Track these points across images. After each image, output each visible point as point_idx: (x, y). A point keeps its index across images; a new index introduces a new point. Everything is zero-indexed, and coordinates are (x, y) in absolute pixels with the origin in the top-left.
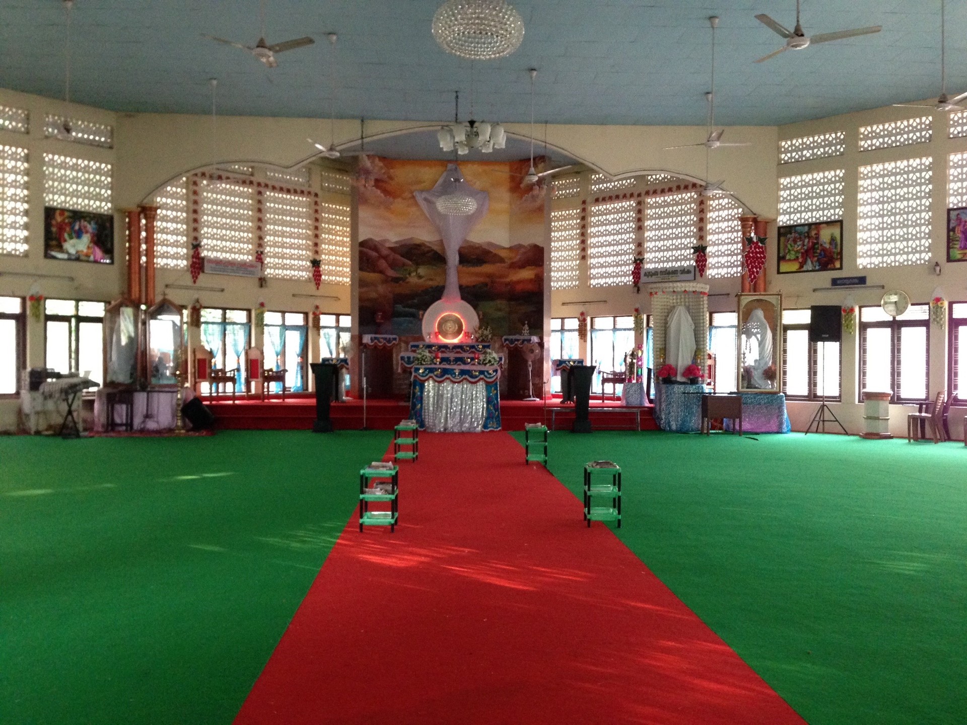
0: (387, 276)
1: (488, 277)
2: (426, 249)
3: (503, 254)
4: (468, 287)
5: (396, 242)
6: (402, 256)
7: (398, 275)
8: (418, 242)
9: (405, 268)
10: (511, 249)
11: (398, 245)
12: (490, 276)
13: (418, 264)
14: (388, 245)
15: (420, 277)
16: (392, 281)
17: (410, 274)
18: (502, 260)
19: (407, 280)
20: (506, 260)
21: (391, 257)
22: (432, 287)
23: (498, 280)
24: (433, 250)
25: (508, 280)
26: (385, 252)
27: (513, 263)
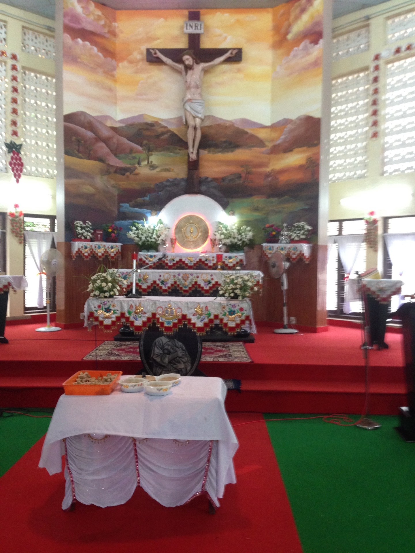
0: (109, 165)
1: (242, 166)
2: (160, 130)
3: (262, 134)
4: (215, 179)
5: (121, 121)
6: (129, 140)
7: (123, 165)
8: (149, 121)
9: (134, 155)
10: (274, 127)
11: (123, 125)
12: (244, 164)
13: (149, 150)
14: (109, 124)
15: (153, 167)
16: (115, 172)
17: (139, 163)
18: (260, 143)
19: (137, 171)
20: (267, 143)
21: (115, 140)
22: (168, 181)
23: (254, 170)
24: (169, 131)
25: (269, 169)
26: (105, 133)
27: (275, 146)
